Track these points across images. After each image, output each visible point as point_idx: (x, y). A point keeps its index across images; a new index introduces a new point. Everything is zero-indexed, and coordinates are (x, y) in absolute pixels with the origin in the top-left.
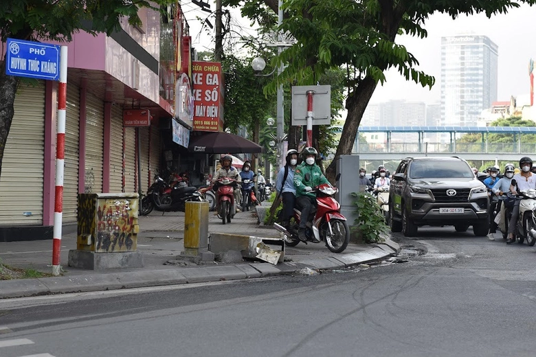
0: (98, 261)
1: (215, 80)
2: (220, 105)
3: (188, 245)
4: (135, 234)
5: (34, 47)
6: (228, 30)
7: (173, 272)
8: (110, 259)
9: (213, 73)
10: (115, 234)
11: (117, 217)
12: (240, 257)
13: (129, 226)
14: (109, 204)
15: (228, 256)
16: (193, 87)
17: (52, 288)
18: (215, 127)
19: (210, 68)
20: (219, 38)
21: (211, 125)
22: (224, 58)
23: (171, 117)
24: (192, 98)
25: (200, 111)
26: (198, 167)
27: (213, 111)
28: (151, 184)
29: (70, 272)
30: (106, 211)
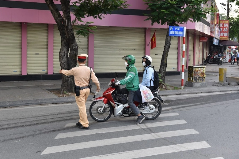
0: (194, 85)
1: (227, 25)
2: (228, 32)
3: (220, 80)
4: (204, 77)
5: (176, 28)
6: (231, 10)
7: (216, 88)
8: (197, 84)
9: (226, 23)
10: (199, 77)
11: (199, 72)
12: (236, 84)
13: (203, 75)
14: (197, 69)
15: (232, 84)
16: (220, 27)
17: (181, 93)
18: (227, 39)
19: (225, 22)
20: (228, 12)
21: (225, 38)
22: (229, 18)
23: (213, 37)
24: (219, 31)
25: (222, 34)
26: (221, 50)
27: (226, 34)
28: (207, 56)
29: (186, 87)
30: (196, 71)
